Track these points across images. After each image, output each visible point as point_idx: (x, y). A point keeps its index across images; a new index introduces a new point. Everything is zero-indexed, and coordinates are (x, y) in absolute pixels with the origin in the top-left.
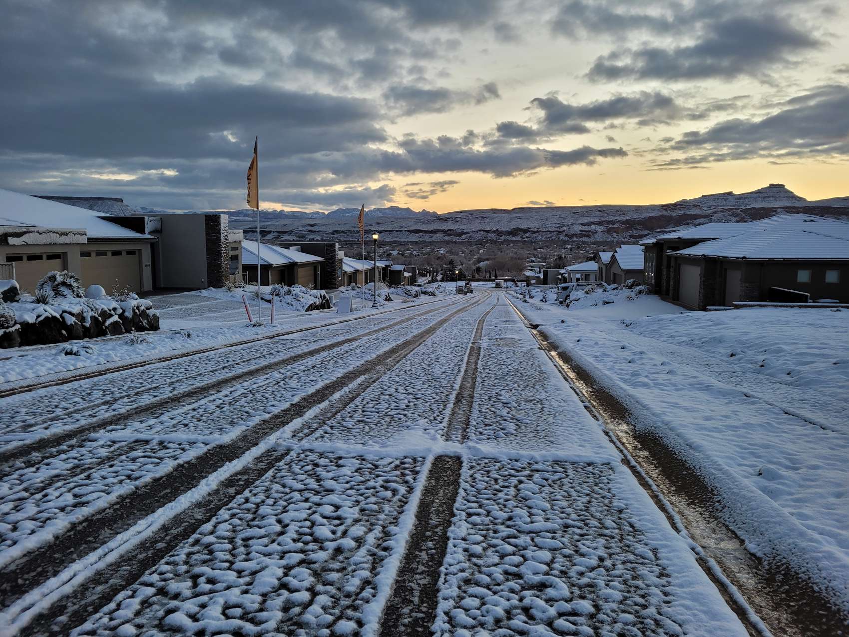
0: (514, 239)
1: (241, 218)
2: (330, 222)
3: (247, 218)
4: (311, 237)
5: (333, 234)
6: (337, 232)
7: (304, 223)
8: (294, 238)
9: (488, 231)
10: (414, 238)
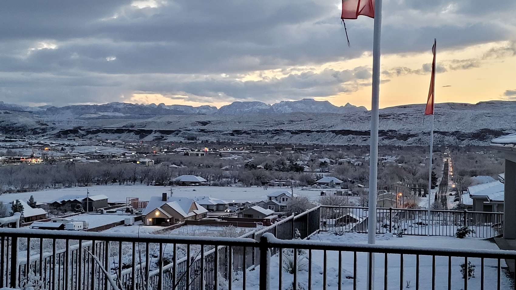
0: (482, 144)
1: (110, 114)
2: (228, 119)
3: (117, 114)
4: (204, 138)
5: (232, 135)
6: (237, 132)
7: (194, 120)
8: (182, 140)
9: (444, 133)
10: (342, 141)
